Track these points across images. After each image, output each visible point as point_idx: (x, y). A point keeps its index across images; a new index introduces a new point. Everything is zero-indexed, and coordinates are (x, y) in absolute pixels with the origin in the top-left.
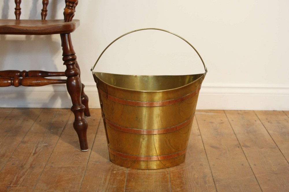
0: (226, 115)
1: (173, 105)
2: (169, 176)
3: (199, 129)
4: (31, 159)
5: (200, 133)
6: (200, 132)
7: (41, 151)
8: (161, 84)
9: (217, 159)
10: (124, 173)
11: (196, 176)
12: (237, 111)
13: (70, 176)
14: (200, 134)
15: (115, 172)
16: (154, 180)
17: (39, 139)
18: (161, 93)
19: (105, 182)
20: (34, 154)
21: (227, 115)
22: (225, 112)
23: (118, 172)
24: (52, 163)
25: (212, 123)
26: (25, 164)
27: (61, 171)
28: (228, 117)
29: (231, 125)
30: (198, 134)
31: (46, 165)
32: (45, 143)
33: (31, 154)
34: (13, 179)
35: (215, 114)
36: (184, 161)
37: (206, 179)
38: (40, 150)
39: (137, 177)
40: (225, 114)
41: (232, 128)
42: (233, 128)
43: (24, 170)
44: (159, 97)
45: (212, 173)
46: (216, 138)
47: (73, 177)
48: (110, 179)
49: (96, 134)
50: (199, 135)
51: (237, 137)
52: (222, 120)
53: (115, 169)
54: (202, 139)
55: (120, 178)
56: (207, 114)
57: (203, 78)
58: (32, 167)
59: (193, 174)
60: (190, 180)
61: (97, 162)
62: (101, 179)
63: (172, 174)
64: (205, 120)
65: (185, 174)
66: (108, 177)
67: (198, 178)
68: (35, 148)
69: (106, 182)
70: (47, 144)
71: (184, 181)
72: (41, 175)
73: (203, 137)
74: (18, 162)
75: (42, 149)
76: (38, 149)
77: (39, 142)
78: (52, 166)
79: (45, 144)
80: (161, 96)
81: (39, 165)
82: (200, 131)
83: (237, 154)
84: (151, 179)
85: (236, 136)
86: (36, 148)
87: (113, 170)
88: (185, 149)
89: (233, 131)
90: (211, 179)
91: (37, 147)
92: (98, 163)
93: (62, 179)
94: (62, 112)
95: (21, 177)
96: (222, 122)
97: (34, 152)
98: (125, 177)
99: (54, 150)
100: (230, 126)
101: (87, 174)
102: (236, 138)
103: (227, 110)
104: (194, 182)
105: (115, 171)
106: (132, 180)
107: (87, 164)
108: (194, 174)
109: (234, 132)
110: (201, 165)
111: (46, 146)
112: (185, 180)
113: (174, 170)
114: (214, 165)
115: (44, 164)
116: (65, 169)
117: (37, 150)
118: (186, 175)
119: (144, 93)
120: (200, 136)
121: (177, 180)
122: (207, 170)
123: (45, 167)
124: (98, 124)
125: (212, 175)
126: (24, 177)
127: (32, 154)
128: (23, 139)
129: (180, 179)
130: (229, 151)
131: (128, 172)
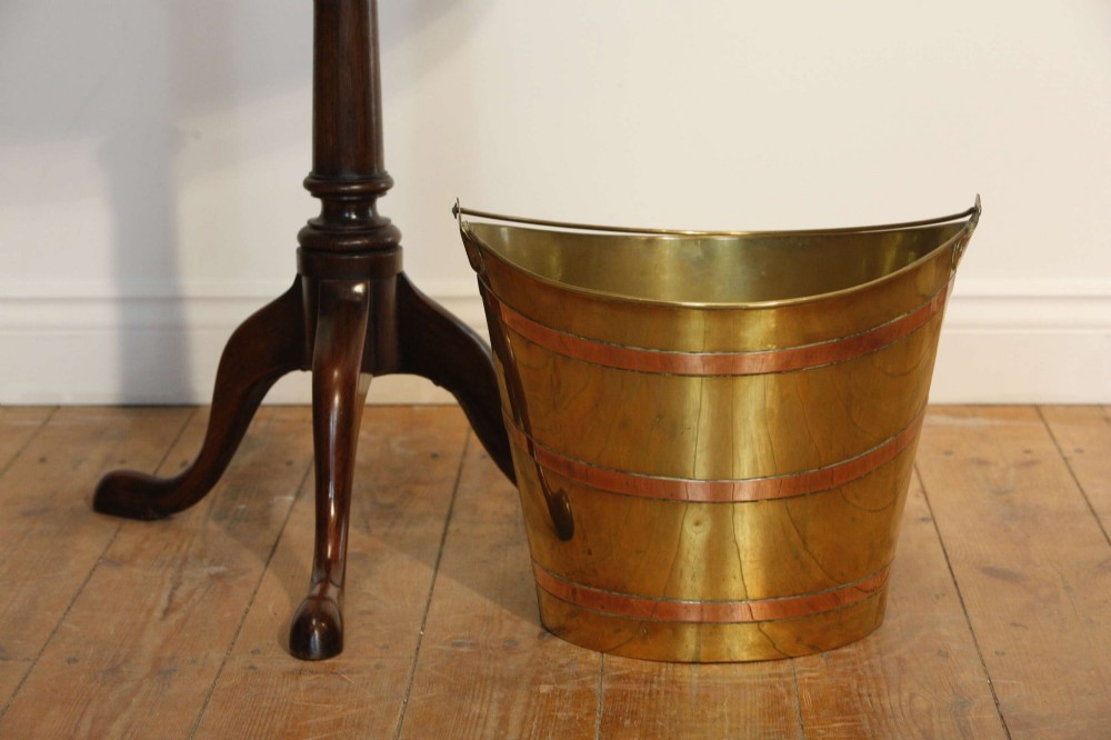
0: (1047, 425)
1: (832, 364)
2: (795, 704)
3: (924, 493)
4: (152, 640)
5: (928, 511)
6: (930, 508)
7: (196, 597)
8: (763, 273)
9: (1015, 625)
10: (590, 691)
11: (921, 704)
12: (1101, 406)
13: (341, 707)
14: (929, 516)
15: (544, 689)
16: (727, 724)
17: (185, 546)
18: (772, 311)
19: (502, 733)
20: (167, 612)
21: (1053, 427)
22: (1041, 416)
23: (562, 687)
24: (253, 652)
25: (982, 463)
26: (126, 661)
27: (297, 688)
28: (1057, 434)
29: (1072, 474)
30: (921, 515)
31: (224, 663)
32: (213, 563)
33: (150, 611)
34: (77, 728)
35: (997, 422)
36: (880, 624)
37: (969, 718)
38: (192, 593)
39: (649, 709)
40: (1042, 425)
41: (1078, 484)
42: (1084, 487)
43: (128, 686)
44: (761, 330)
45: (992, 689)
46: (1006, 531)
47: (354, 711)
48: (524, 722)
49: (449, 519)
50: (924, 520)
51: (1101, 527)
52: (1028, 452)
53: (543, 677)
54: (940, 538)
55: (571, 714)
56: (959, 422)
57: (964, 241)
58: (162, 670)
59: (906, 695)
60: (892, 722)
61: (459, 645)
62: (482, 721)
63: (807, 695)
64: (949, 453)
65: (869, 695)
66: (517, 712)
67: (929, 712)
68: (168, 586)
69: (507, 733)
70: (222, 569)
71: (868, 727)
72: (204, 708)
73: (945, 527)
74: (92, 651)
75: (201, 591)
76: (182, 588)
77: (185, 560)
78: (252, 667)
79: (214, 570)
80: (773, 325)
81: (194, 662)
82: (927, 499)
83: (1106, 602)
84: (714, 720)
85: (1099, 522)
86: (175, 588)
87: (536, 682)
88: (885, 567)
89: (1086, 498)
90: (991, 716)
91: (181, 583)
92: (465, 649)
93: (303, 724)
94: (284, 421)
95: (113, 717)
96: (1029, 457)
97: (163, 603)
98: (592, 711)
99: (255, 592)
100: (1067, 477)
101: (416, 698)
102: (1097, 530)
103: (1053, 407)
104: (915, 731)
105: (546, 683)
106: (627, 722)
107: (414, 655)
108: (912, 696)
109: (1090, 505)
110: (943, 654)
111: (218, 577)
112: (871, 724)
113: (817, 678)
114: (1003, 654)
115: (216, 657)
116: (313, 677)
117: (181, 593)
118: (875, 700)
119: (696, 312)
120: (931, 524)
121: (834, 722)
122: (970, 676)
123: (220, 671)
124: (454, 473)
125: (996, 698)
126: (124, 718)
127: (157, 614)
128: (108, 548)
129: (847, 717)
130: (1068, 588)
131: (605, 686)
